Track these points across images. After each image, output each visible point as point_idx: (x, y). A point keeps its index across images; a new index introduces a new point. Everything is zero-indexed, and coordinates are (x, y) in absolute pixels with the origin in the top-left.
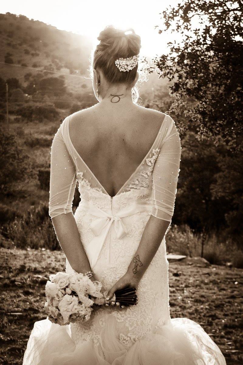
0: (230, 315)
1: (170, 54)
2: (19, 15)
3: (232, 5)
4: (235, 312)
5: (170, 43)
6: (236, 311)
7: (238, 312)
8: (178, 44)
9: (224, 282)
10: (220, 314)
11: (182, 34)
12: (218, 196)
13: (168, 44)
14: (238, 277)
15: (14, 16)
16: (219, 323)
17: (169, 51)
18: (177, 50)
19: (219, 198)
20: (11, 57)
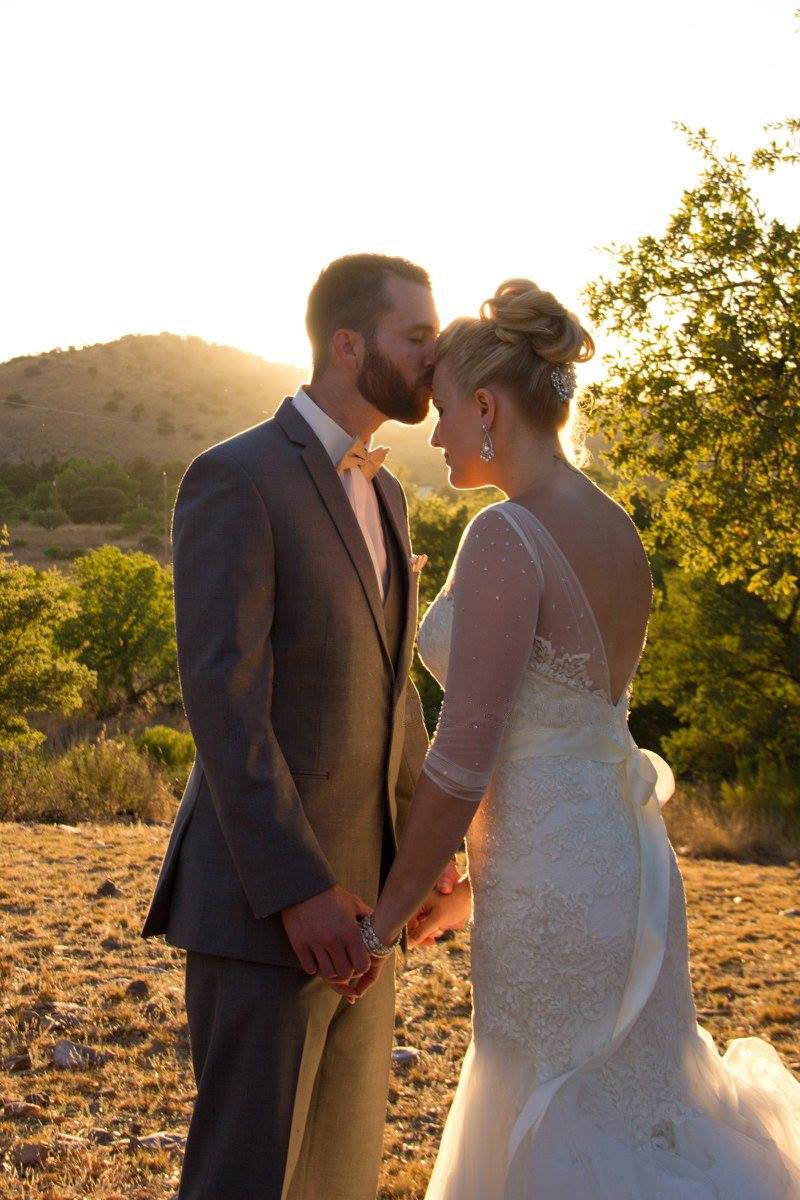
0: (762, 984)
1: (608, 381)
2: (188, 337)
3: (742, 272)
4: (773, 979)
5: (609, 356)
6: (775, 975)
7: (779, 977)
8: (627, 359)
9: (709, 898)
10: (739, 984)
11: (627, 339)
12: (643, 697)
13: (604, 358)
14: (736, 884)
15: (176, 339)
16: (746, 1008)
17: (606, 376)
18: (622, 372)
19: (648, 701)
20: (170, 420)
